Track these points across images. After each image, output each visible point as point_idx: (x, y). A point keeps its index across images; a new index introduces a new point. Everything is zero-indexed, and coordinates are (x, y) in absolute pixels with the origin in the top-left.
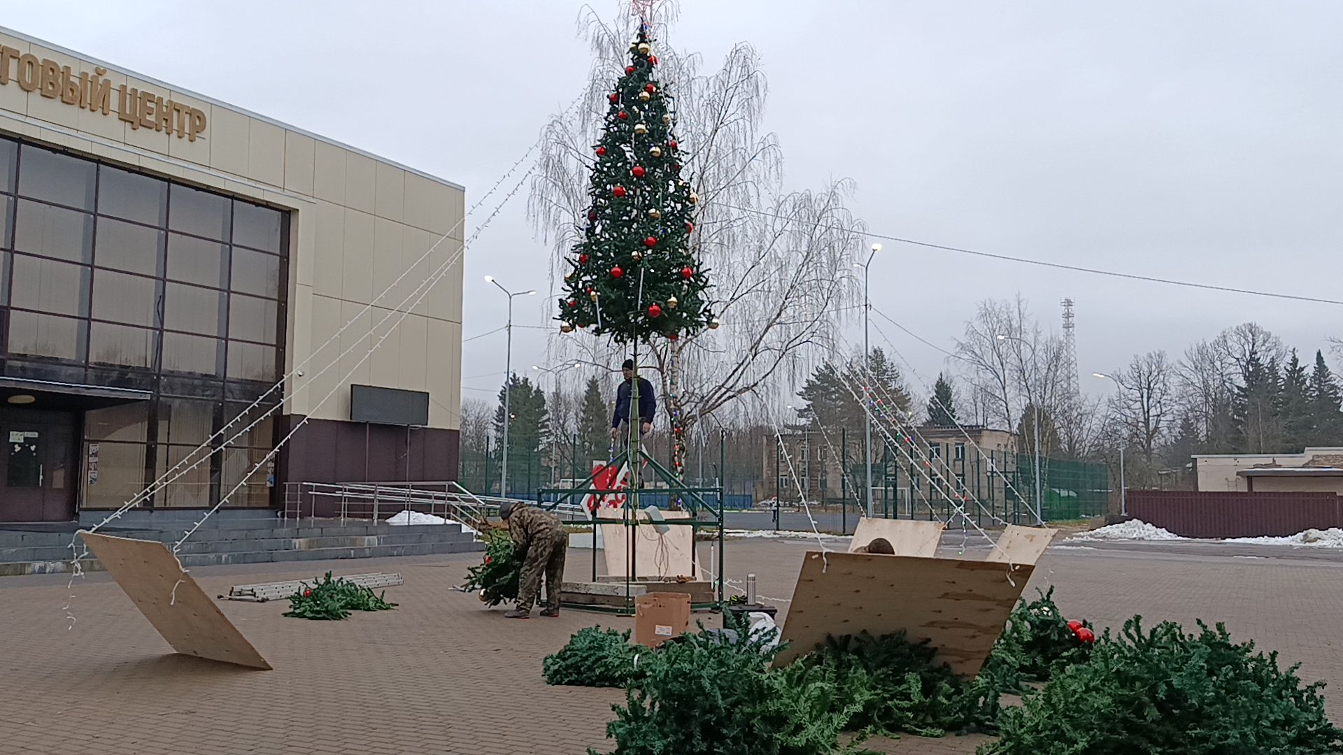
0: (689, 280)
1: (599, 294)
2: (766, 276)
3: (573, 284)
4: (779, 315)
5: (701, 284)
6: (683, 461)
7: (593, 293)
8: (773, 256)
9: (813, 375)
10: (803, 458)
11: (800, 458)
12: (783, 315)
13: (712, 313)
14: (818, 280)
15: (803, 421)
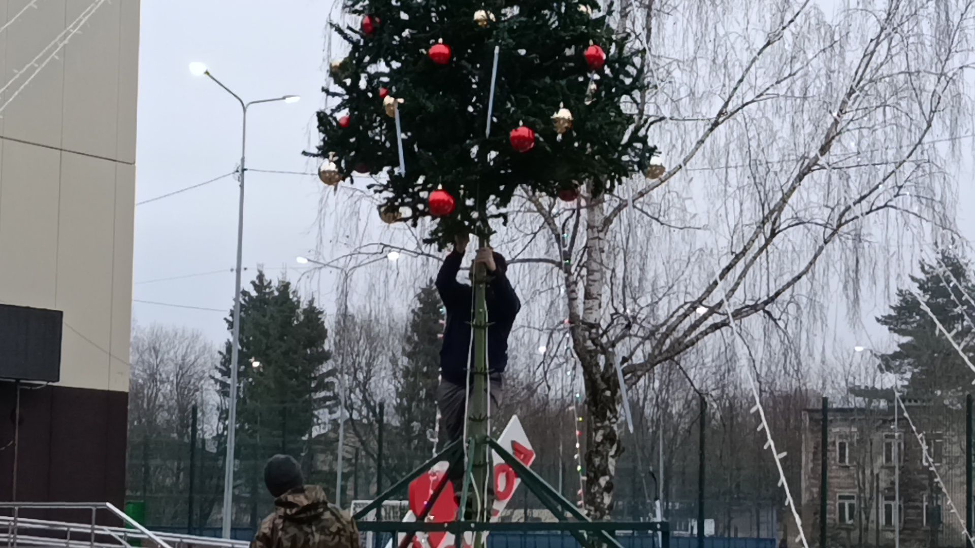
0: (601, 72)
1: (401, 101)
2: (797, 66)
3: (348, 81)
4: (824, 149)
5: (628, 81)
6: (612, 464)
7: (388, 100)
8: (813, 21)
9: (913, 279)
10: (888, 459)
11: (882, 460)
12: (835, 148)
13: (651, 143)
14: (910, 74)
15: (889, 380)
